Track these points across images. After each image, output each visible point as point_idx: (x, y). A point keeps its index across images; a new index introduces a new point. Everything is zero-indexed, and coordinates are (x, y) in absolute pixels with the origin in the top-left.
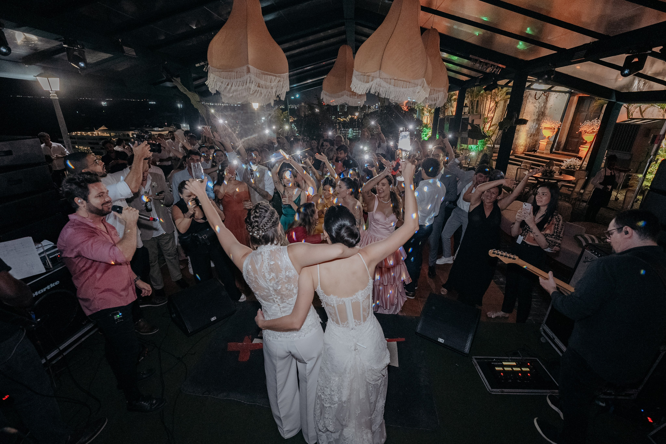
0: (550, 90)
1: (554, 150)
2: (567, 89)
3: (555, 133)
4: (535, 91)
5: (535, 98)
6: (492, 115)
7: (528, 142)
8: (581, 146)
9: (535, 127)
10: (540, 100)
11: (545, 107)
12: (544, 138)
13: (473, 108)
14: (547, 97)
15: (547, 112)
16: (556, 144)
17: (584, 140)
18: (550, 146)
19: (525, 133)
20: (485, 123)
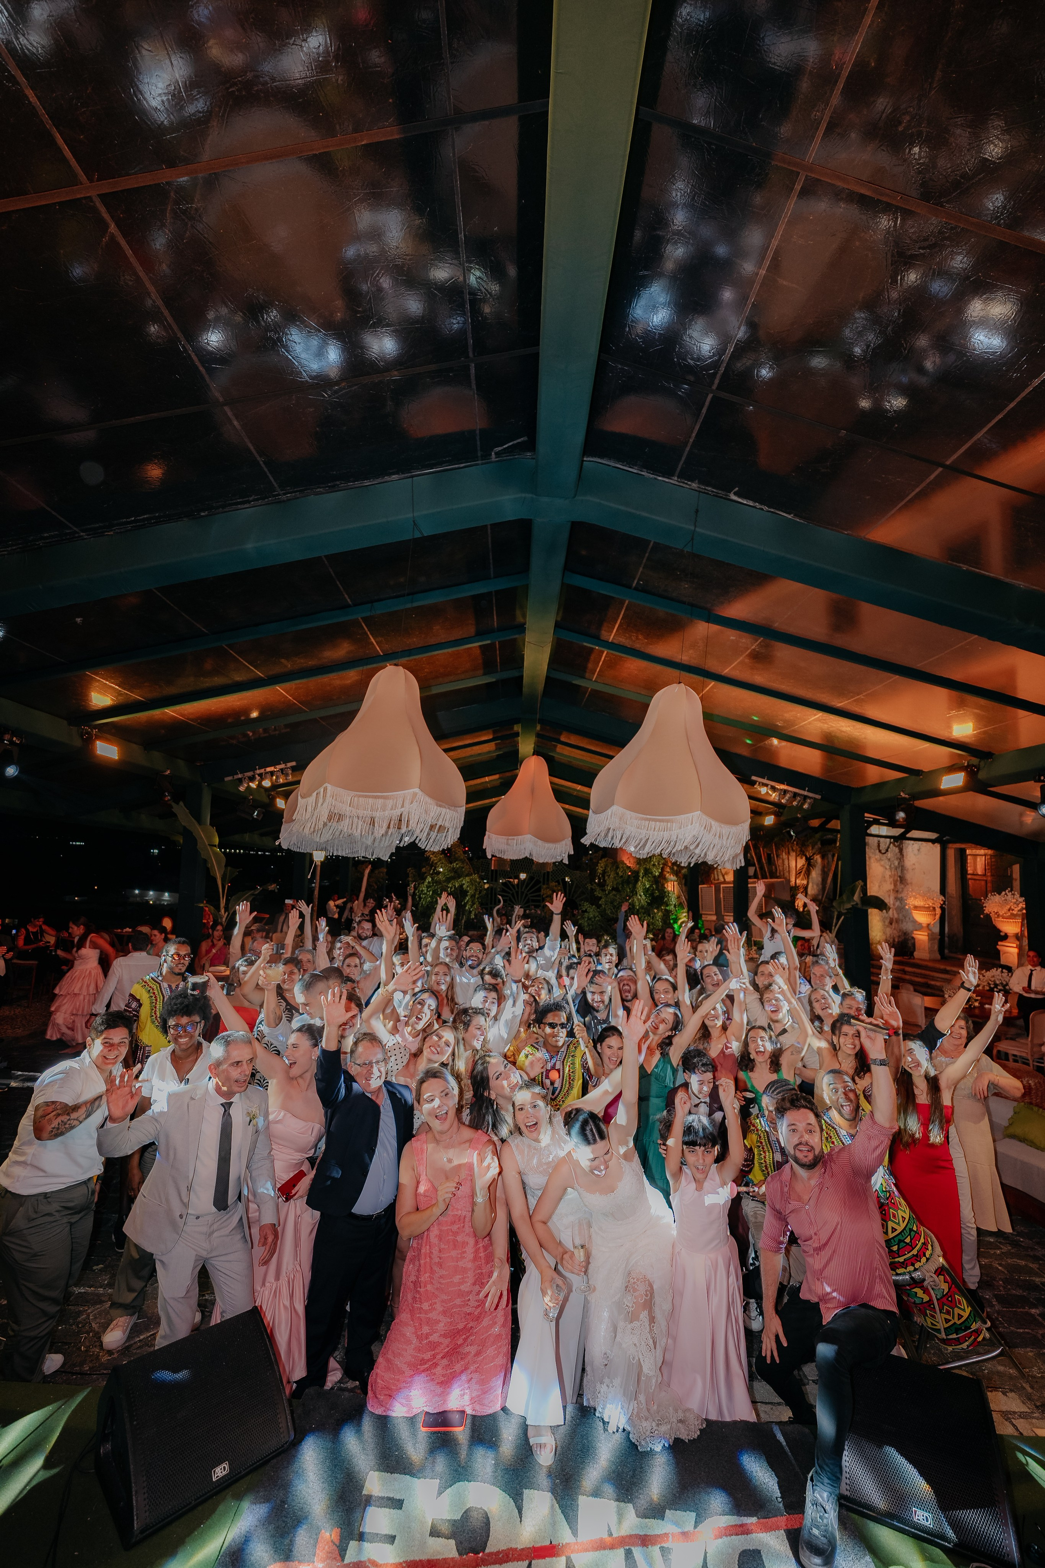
0: (902, 837)
1: (946, 951)
2: (933, 836)
3: (938, 917)
4: (876, 839)
5: (880, 851)
6: (805, 882)
7: (888, 935)
8: (1000, 943)
9: (894, 905)
10: (889, 855)
11: (902, 867)
12: (919, 926)
13: (762, 868)
14: (901, 850)
15: (909, 876)
16: (946, 939)
17: (1000, 931)
18: (937, 941)
19: (878, 918)
20: (794, 898)
